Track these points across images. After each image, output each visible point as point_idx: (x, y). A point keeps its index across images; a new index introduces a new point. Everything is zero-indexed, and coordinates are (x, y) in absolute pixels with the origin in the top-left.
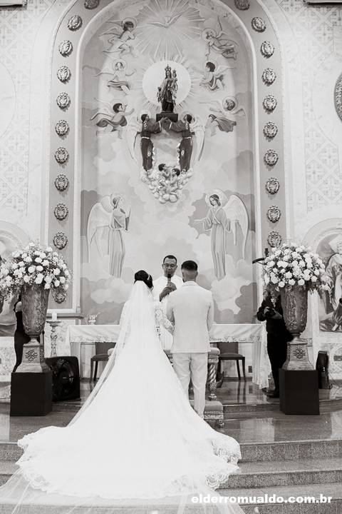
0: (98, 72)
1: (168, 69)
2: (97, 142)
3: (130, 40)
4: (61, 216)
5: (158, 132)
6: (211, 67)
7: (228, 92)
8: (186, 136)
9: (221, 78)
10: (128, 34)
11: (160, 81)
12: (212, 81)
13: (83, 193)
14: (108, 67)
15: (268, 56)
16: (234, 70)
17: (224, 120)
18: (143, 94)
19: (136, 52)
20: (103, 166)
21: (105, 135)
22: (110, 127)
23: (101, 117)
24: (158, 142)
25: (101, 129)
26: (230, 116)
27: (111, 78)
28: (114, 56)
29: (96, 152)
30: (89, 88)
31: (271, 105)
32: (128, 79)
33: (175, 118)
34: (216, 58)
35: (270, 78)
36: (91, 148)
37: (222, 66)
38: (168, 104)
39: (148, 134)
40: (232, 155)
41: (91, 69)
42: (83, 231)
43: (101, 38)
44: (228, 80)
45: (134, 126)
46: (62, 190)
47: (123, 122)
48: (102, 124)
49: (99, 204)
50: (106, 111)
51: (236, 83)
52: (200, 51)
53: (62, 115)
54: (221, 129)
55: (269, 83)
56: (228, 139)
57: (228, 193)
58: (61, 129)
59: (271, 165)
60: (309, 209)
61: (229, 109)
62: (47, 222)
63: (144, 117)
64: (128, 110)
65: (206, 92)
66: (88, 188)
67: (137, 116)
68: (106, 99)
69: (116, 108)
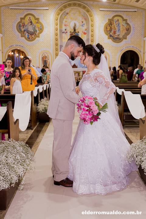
0: (62, 23)
1: (75, 23)
2: (62, 36)
3: (68, 16)
4: (57, 50)
6: (83, 22)
7: (85, 27)
9: (84, 24)
10: (67, 15)
11: (74, 25)
12: (82, 25)
13: (60, 46)
14: (64, 22)
15: (92, 21)
17: (85, 33)
18: (70, 27)
19: (69, 19)
21: (64, 35)
22: (64, 33)
23: (63, 31)
25: (63, 34)
26: (86, 32)
27: (65, 24)
28: (65, 20)
29: (62, 38)
30: (61, 26)
31: (92, 31)
33: (76, 32)
34: (83, 20)
35: (93, 25)
36: (61, 37)
37: (84, 22)
39: (71, 35)
41: (61, 22)
43: (63, 16)
44: (85, 25)
46: (57, 45)
47: (67, 32)
48: (63, 33)
50: (64, 30)
51: (87, 25)
52: (81, 19)
53: (56, 32)
54: (84, 34)
55: (92, 26)
56: (86, 36)
58: (56, 34)
59: (92, 41)
61: (85, 30)
62: (54, 51)
63: (70, 32)
65: (81, 27)
66: (61, 45)
67: (69, 31)
68: (64, 28)
69: (66, 30)
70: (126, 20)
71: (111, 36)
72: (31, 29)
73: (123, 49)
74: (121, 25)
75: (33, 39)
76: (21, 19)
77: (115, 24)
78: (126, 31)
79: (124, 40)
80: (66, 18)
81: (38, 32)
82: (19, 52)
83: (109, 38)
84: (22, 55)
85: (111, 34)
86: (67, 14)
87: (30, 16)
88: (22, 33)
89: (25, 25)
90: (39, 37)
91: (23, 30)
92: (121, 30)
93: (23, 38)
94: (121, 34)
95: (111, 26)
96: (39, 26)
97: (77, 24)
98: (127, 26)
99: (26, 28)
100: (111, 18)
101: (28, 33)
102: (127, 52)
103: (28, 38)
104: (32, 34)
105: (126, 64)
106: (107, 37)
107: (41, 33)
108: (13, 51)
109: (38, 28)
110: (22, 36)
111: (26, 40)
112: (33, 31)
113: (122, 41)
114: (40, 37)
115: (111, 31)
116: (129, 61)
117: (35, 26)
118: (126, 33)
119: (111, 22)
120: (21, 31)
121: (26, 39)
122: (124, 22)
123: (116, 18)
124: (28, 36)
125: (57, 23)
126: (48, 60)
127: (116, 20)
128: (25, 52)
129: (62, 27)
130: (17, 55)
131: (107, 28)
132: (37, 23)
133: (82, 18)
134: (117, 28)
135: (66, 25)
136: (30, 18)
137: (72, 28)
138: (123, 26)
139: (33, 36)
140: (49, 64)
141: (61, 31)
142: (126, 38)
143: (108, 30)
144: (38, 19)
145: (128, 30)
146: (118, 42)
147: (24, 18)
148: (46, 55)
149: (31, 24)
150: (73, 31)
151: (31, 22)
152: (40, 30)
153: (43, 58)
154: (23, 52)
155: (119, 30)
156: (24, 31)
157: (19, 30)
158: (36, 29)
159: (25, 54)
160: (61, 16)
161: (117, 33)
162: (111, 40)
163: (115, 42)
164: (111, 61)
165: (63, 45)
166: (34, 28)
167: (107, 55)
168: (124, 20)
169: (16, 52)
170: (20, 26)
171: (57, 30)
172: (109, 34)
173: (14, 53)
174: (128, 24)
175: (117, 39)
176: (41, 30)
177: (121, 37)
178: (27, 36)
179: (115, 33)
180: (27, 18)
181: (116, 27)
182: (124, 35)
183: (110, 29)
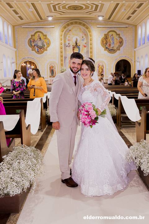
0: (66, 38)
1: (76, 38)
3: (70, 33)
4: (62, 61)
5: (75, 48)
6: (83, 37)
7: (85, 41)
8: (79, 48)
11: (75, 40)
12: (83, 40)
14: (67, 37)
15: (91, 36)
16: (86, 38)
18: (72, 42)
19: (71, 35)
20: (67, 53)
21: (67, 48)
24: (75, 49)
26: (86, 45)
28: (68, 36)
29: (66, 51)
32: (71, 39)
33: (77, 46)
34: (84, 36)
35: (91, 40)
38: (76, 44)
39: (74, 48)
40: (86, 51)
41: (65, 38)
42: (65, 62)
43: (66, 32)
45: (72, 47)
46: (62, 57)
47: (70, 46)
48: (67, 46)
49: (67, 59)
50: (67, 44)
52: (81, 34)
53: (61, 46)
56: (86, 48)
57: (85, 57)
58: (61, 48)
59: (91, 53)
60: (97, 59)
62: (60, 62)
63: (73, 46)
64: (71, 44)
66: (65, 56)
67: (72, 45)
68: (67, 42)
69: (69, 44)
70: (119, 35)
71: (106, 48)
72: (40, 44)
73: (117, 59)
74: (115, 39)
75: (42, 52)
76: (32, 36)
77: (110, 38)
78: (119, 44)
79: (118, 51)
80: (69, 34)
81: (46, 46)
82: (31, 63)
83: (105, 50)
84: (33, 66)
85: (107, 46)
86: (70, 30)
87: (39, 33)
88: (33, 47)
89: (35, 41)
90: (46, 50)
91: (33, 45)
92: (115, 43)
93: (34, 52)
94: (115, 46)
95: (106, 39)
96: (47, 42)
97: (79, 39)
98: (120, 39)
99: (36, 43)
100: (106, 33)
101: (37, 47)
102: (121, 61)
103: (38, 51)
104: (41, 48)
105: (120, 71)
106: (103, 49)
107: (48, 47)
108: (26, 63)
109: (45, 43)
110: (32, 50)
111: (36, 54)
112: (42, 46)
113: (116, 52)
114: (48, 50)
115: (106, 44)
116: (122, 68)
117: (43, 42)
118: (119, 45)
119: (106, 36)
120: (32, 46)
121: (36, 52)
122: (118, 36)
123: (111, 33)
124: (38, 49)
125: (61, 38)
126: (55, 69)
127: (111, 35)
128: (35, 63)
129: (66, 42)
130: (28, 65)
131: (103, 42)
132: (45, 39)
133: (83, 34)
134: (111, 42)
135: (69, 40)
136: (39, 35)
137: (74, 42)
138: (117, 39)
139: (42, 50)
140: (56, 73)
141: (65, 45)
142: (119, 50)
143: (105, 43)
144: (46, 36)
145: (121, 43)
146: (113, 53)
147: (34, 35)
148: (53, 65)
149: (40, 40)
150: (75, 45)
151: (40, 38)
152: (47, 45)
153: (50, 68)
154: (33, 63)
155: (113, 43)
156: (35, 45)
157: (31, 45)
158: (44, 44)
159: (35, 64)
160: (65, 32)
161: (112, 46)
162: (107, 51)
163: (111, 53)
164: (108, 69)
165: (67, 57)
166: (42, 43)
167: (104, 64)
168: (117, 34)
169: (27, 63)
170: (31, 42)
171: (61, 44)
172: (105, 47)
173: (26, 64)
174: (121, 38)
175: (112, 51)
176: (49, 44)
177: (115, 49)
178: (36, 50)
179: (110, 45)
180: (37, 35)
181: (110, 40)
182: (118, 47)
183: (106, 42)
